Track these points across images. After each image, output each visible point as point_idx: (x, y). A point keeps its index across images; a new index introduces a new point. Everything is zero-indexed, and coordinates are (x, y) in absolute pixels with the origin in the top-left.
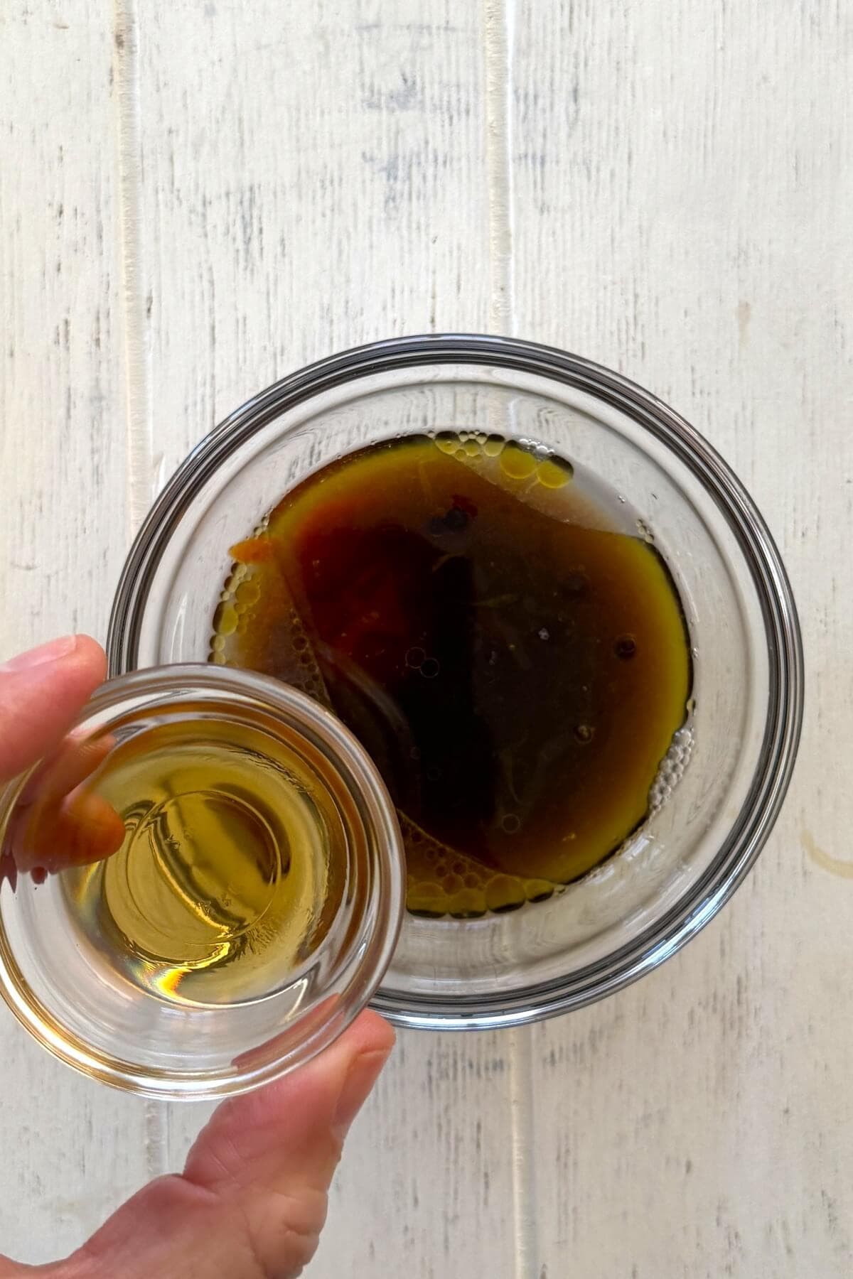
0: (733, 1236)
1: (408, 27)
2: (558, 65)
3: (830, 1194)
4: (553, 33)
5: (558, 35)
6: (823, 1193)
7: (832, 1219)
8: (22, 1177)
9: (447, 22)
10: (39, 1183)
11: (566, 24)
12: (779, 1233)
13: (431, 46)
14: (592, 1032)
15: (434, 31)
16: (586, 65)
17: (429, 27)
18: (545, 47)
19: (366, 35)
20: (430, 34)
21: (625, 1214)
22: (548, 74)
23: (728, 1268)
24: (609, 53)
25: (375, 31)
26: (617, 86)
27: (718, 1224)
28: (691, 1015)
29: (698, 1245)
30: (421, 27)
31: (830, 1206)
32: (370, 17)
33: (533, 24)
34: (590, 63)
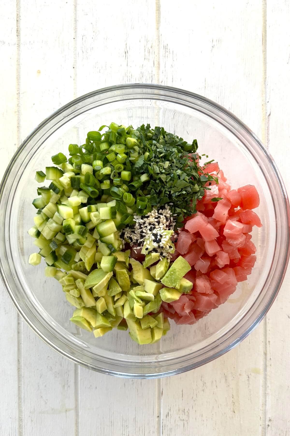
0: (204, 383)
1: (139, 117)
2: (171, 126)
3: (226, 374)
4: (170, 119)
5: (171, 119)
6: (224, 374)
7: (226, 380)
8: (48, 367)
9: (147, 116)
10: (51, 368)
11: (173, 117)
12: (214, 382)
13: (144, 121)
14: (174, 335)
15: (144, 118)
16: (177, 126)
17: (143, 117)
18: (168, 122)
19: (129, 118)
20: (143, 119)
21: (181, 378)
22: (169, 127)
23: (203, 390)
24: (182, 124)
25: (131, 118)
26: (184, 131)
27: (201, 380)
28: (195, 331)
29: (197, 385)
30: (142, 117)
31: (226, 377)
32: (131, 115)
33: (166, 117)
34: (178, 126)
